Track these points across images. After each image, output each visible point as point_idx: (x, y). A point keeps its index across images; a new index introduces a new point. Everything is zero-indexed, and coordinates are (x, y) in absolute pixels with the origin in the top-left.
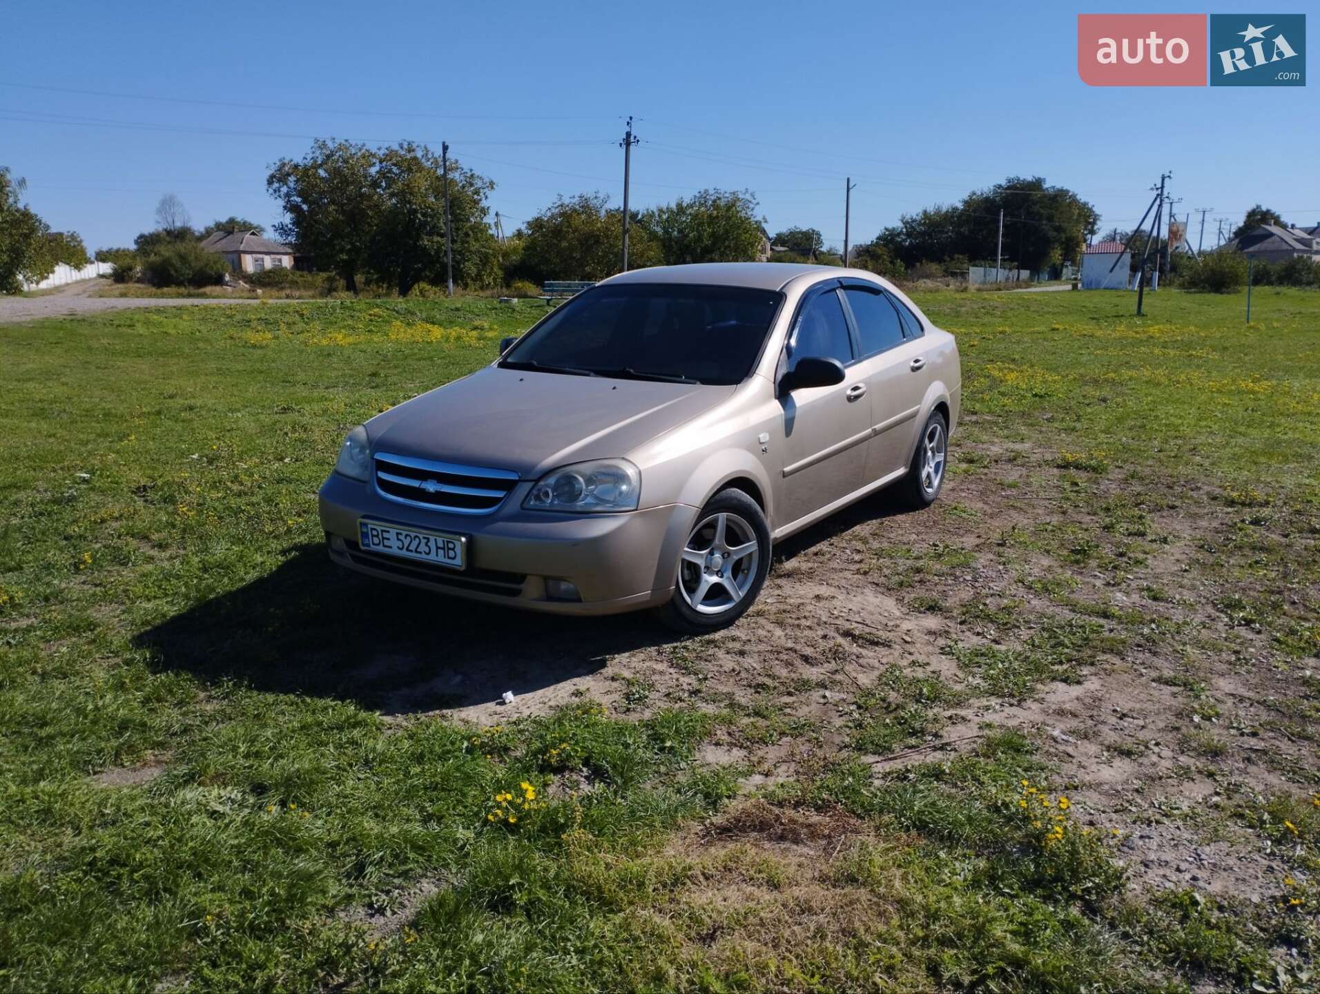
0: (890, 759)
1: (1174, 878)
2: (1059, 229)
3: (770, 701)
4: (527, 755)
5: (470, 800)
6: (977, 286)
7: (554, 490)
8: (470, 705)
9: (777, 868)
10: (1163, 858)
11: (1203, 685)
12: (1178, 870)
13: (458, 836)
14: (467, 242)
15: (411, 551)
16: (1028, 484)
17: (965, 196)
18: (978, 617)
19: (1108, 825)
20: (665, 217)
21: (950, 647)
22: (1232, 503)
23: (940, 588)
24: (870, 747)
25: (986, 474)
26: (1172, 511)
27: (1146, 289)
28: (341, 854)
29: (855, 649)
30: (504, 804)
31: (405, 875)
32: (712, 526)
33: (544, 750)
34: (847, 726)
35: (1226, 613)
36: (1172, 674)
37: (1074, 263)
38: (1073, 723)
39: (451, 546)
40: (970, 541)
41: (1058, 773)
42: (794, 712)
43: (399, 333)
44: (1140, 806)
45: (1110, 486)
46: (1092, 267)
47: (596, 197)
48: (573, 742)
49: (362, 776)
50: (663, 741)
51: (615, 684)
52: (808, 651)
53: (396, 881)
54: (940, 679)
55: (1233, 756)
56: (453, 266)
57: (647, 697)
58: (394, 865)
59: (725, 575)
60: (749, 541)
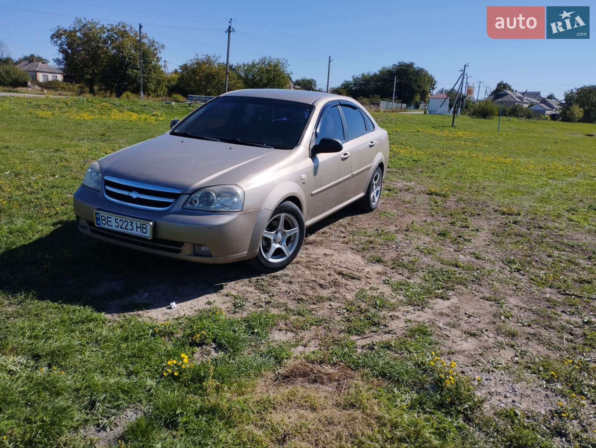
0: (365, 338)
1: (504, 401)
2: (419, 87)
3: (304, 307)
4: (183, 337)
5: (153, 363)
6: (384, 110)
7: (200, 199)
8: (153, 309)
9: (315, 400)
10: (498, 391)
11: (503, 301)
12: (506, 397)
13: (147, 384)
14: (150, 74)
15: (123, 228)
16: (415, 202)
17: (380, 68)
18: (399, 265)
19: (471, 373)
20: (246, 68)
21: (388, 280)
22: (504, 213)
23: (381, 251)
24: (353, 331)
25: (396, 196)
26: (479, 217)
27: (456, 115)
28: (82, 395)
29: (344, 281)
30: (172, 365)
31: (118, 407)
32: (278, 219)
33: (192, 335)
34: (343, 321)
35: (508, 266)
36: (489, 295)
37: (425, 102)
38: (448, 320)
39: (144, 226)
40: (392, 228)
41: (444, 346)
42: (316, 313)
43: (116, 116)
44: (483, 363)
45: (451, 203)
46: (433, 104)
47: (214, 56)
48: (207, 330)
49: (94, 349)
50: (253, 329)
51: (228, 298)
52: (322, 282)
53: (112, 410)
54: (384, 296)
55: (521, 337)
56: (143, 85)
57: (244, 305)
58: (112, 402)
59: (283, 244)
60: (295, 227)
